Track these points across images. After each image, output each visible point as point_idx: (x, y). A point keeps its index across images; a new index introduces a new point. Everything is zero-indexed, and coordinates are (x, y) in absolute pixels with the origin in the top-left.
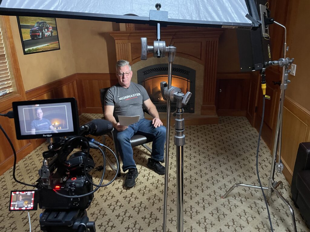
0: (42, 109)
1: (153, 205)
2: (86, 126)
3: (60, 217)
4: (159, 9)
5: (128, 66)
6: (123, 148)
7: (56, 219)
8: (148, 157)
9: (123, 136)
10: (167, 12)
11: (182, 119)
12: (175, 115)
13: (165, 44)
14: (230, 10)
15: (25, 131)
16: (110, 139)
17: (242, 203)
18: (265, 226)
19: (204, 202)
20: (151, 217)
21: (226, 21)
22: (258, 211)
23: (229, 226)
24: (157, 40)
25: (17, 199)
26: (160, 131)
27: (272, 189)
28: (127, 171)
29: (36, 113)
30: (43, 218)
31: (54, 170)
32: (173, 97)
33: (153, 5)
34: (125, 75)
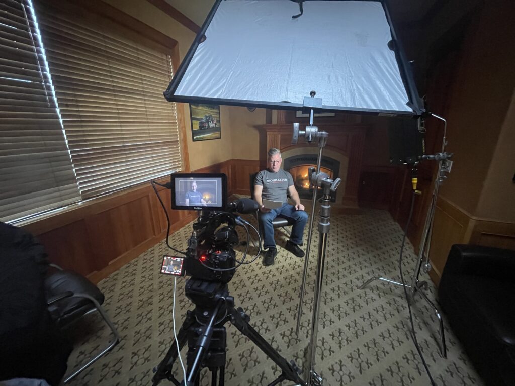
0: (197, 182)
1: (289, 285)
2: (234, 203)
3: (203, 287)
4: (313, 96)
5: (279, 154)
6: (265, 227)
7: (199, 288)
8: (288, 239)
9: (267, 217)
10: (322, 99)
11: (328, 205)
12: (321, 201)
13: (317, 129)
14: (388, 99)
15: (179, 202)
16: (255, 219)
17: (380, 297)
18: (405, 326)
19: (339, 289)
20: (286, 295)
21: (382, 109)
22: (398, 309)
23: (364, 319)
24: (310, 125)
25: (168, 264)
26: (301, 216)
27: (415, 288)
28: (267, 249)
29: (191, 186)
30: (188, 285)
31: (201, 242)
32: (320, 183)
33: (307, 93)
34: (275, 163)
